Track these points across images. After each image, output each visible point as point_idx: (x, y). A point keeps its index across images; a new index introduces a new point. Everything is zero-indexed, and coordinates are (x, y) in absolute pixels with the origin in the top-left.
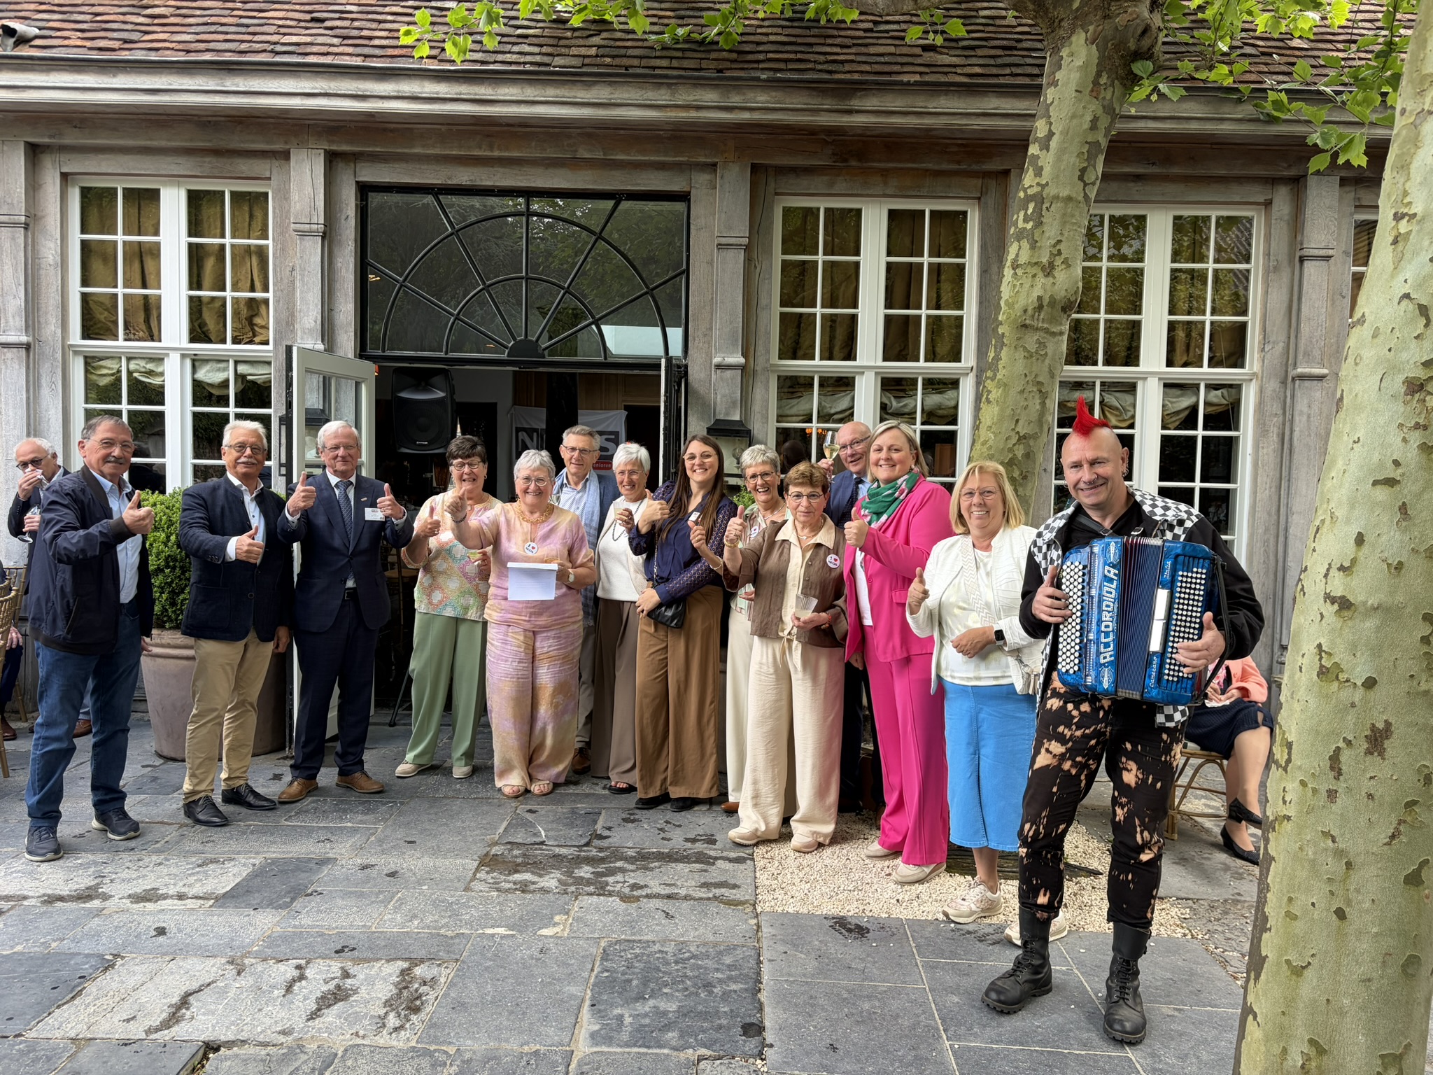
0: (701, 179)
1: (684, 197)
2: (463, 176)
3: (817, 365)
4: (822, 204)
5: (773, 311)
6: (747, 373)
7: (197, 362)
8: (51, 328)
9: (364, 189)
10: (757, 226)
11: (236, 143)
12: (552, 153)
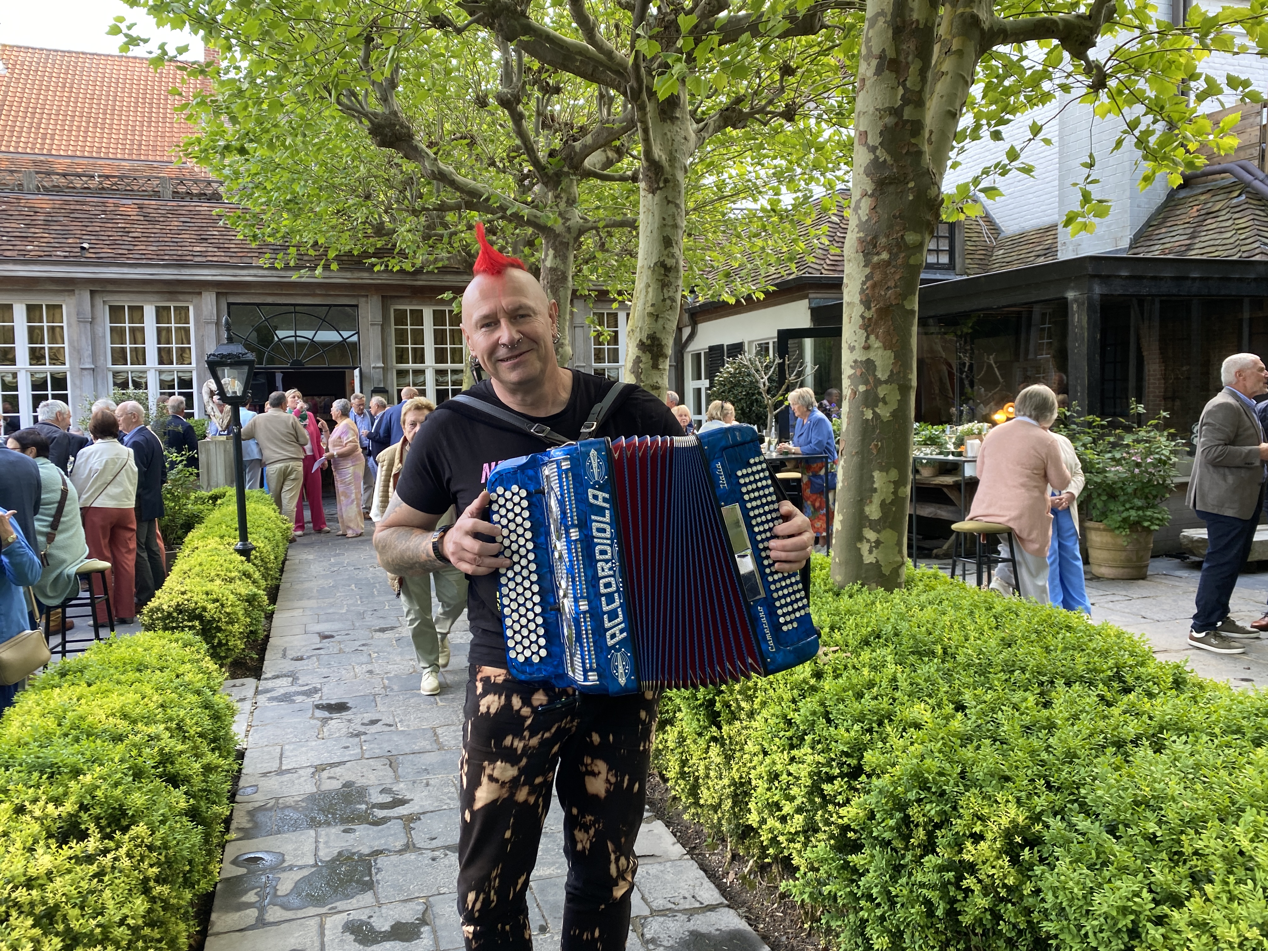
0: (363, 300)
1: (357, 306)
2: (270, 300)
3: (411, 366)
4: (408, 308)
5: (393, 347)
6: (385, 370)
7: (161, 372)
8: (101, 362)
9: (229, 305)
10: (385, 316)
11: (180, 289)
12: (305, 292)
